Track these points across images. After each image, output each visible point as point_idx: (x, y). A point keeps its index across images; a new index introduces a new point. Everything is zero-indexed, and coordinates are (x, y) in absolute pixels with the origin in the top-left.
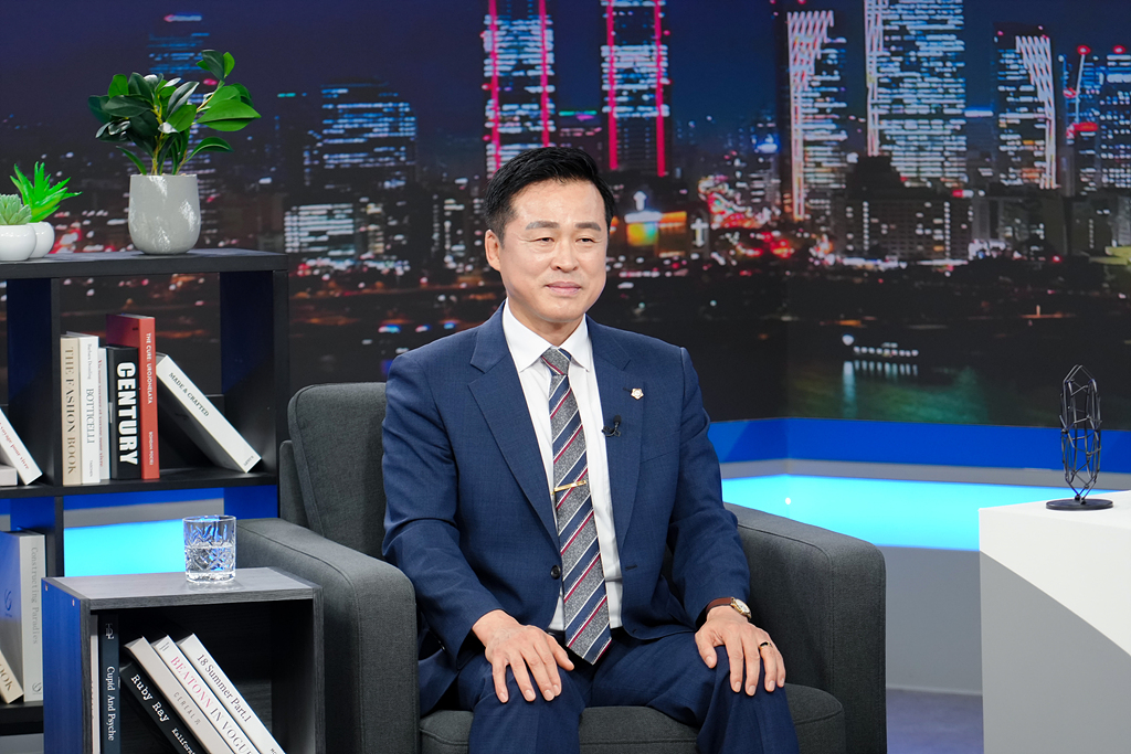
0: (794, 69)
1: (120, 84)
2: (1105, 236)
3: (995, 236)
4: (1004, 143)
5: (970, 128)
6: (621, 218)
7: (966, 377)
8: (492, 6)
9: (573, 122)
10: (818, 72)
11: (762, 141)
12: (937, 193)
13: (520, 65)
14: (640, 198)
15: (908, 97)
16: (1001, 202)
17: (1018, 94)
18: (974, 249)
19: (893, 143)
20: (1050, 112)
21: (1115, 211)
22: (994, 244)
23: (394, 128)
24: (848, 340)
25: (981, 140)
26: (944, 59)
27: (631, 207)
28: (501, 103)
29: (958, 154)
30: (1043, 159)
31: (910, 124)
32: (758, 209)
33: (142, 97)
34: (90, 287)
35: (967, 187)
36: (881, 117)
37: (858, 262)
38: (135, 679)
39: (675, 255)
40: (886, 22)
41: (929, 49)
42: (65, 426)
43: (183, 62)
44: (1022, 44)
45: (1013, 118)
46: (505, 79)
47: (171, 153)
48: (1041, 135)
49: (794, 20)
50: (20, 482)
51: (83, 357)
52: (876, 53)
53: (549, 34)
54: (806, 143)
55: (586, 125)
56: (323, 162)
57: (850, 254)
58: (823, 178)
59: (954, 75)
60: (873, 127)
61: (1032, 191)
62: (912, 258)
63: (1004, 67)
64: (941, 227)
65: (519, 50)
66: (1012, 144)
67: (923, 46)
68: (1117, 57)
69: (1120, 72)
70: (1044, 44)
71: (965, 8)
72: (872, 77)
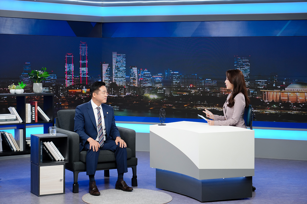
0: (103, 71)
1: (33, 71)
2: (144, 93)
3: (129, 92)
5: (126, 79)
6: (82, 90)
7: (125, 110)
8: (66, 62)
9: (76, 77)
10: (106, 71)
11: (99, 80)
12: (122, 87)
13: (70, 70)
14: (84, 87)
15: (118, 75)
16: (130, 88)
17: (133, 75)
18: (127, 94)
19: (116, 80)
20: (137, 77)
21: (145, 89)
22: (129, 93)
23: (54, 78)
25: (128, 81)
26: (123, 70)
27: (83, 88)
28: (67, 75)
29: (125, 82)
30: (136, 83)
31: (118, 78)
33: (36, 73)
34: (15, 98)
35: (126, 86)
36: (115, 77)
37: (111, 96)
38: (44, 147)
39: (88, 94)
40: (115, 65)
41: (121, 69)
42: (26, 115)
43: (27, 69)
44: (133, 68)
45: (132, 78)
46: (67, 72)
47: (39, 81)
48: (136, 80)
49: (103, 65)
50: (20, 123)
51: (28, 106)
52: (114, 69)
53: (73, 66)
54: (105, 80)
55: (78, 78)
56: (45, 82)
57: (110, 95)
59: (124, 72)
60: (114, 79)
61: (134, 87)
62: (118, 95)
63: (131, 71)
64: (122, 91)
65: (70, 68)
66: (132, 81)
67: (120, 68)
68: (146, 70)
69: (146, 72)
70: (136, 68)
71: (126, 63)
72: (113, 72)
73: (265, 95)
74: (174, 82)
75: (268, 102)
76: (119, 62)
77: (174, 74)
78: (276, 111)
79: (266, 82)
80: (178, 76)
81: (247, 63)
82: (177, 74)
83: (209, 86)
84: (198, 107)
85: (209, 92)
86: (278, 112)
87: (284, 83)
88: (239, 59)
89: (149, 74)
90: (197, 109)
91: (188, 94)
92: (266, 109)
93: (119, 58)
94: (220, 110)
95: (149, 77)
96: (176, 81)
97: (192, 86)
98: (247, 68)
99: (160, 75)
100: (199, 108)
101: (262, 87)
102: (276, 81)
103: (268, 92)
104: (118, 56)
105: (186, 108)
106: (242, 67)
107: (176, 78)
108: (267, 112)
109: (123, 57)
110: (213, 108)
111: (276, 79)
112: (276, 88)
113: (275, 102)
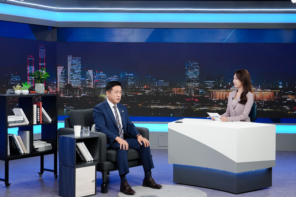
0: (58, 73)
2: (99, 93)
3: (85, 93)
4: (86, 82)
5: (82, 81)
10: (61, 74)
12: (77, 88)
15: (73, 77)
16: (86, 89)
17: (88, 77)
18: (82, 95)
19: (71, 82)
20: (92, 79)
21: (101, 91)
24: (65, 106)
25: (83, 82)
26: (78, 72)
29: (80, 84)
30: (91, 84)
31: (74, 80)
32: (54, 90)
35: (81, 88)
36: (70, 79)
37: (67, 97)
40: (71, 68)
44: (89, 71)
45: (88, 79)
49: (58, 67)
52: (69, 71)
54: (59, 82)
57: (65, 96)
58: (62, 86)
59: (80, 74)
61: (90, 88)
62: (74, 96)
63: (86, 73)
64: (78, 92)
66: (87, 82)
67: (76, 71)
68: (101, 72)
69: (102, 74)
70: (92, 71)
71: (81, 66)
72: (69, 74)
73: (213, 94)
74: (129, 83)
75: (216, 100)
76: (75, 64)
77: (128, 76)
78: (223, 108)
79: (213, 83)
80: (132, 77)
81: (197, 66)
82: (132, 76)
83: (162, 87)
84: (151, 105)
85: (162, 92)
86: (224, 109)
87: (229, 83)
88: (190, 63)
89: (104, 76)
90: (151, 107)
91: (142, 94)
92: (214, 107)
93: (74, 61)
94: (172, 108)
95: (105, 79)
96: (131, 83)
97: (146, 87)
98: (196, 70)
99: (115, 77)
100: (153, 106)
101: (210, 88)
102: (222, 82)
103: (215, 91)
104: (73, 59)
105: (140, 107)
106: (193, 70)
107: (130, 80)
108: (214, 109)
109: (79, 60)
110: (165, 107)
111: (222, 80)
112: (222, 88)
113: (222, 100)
